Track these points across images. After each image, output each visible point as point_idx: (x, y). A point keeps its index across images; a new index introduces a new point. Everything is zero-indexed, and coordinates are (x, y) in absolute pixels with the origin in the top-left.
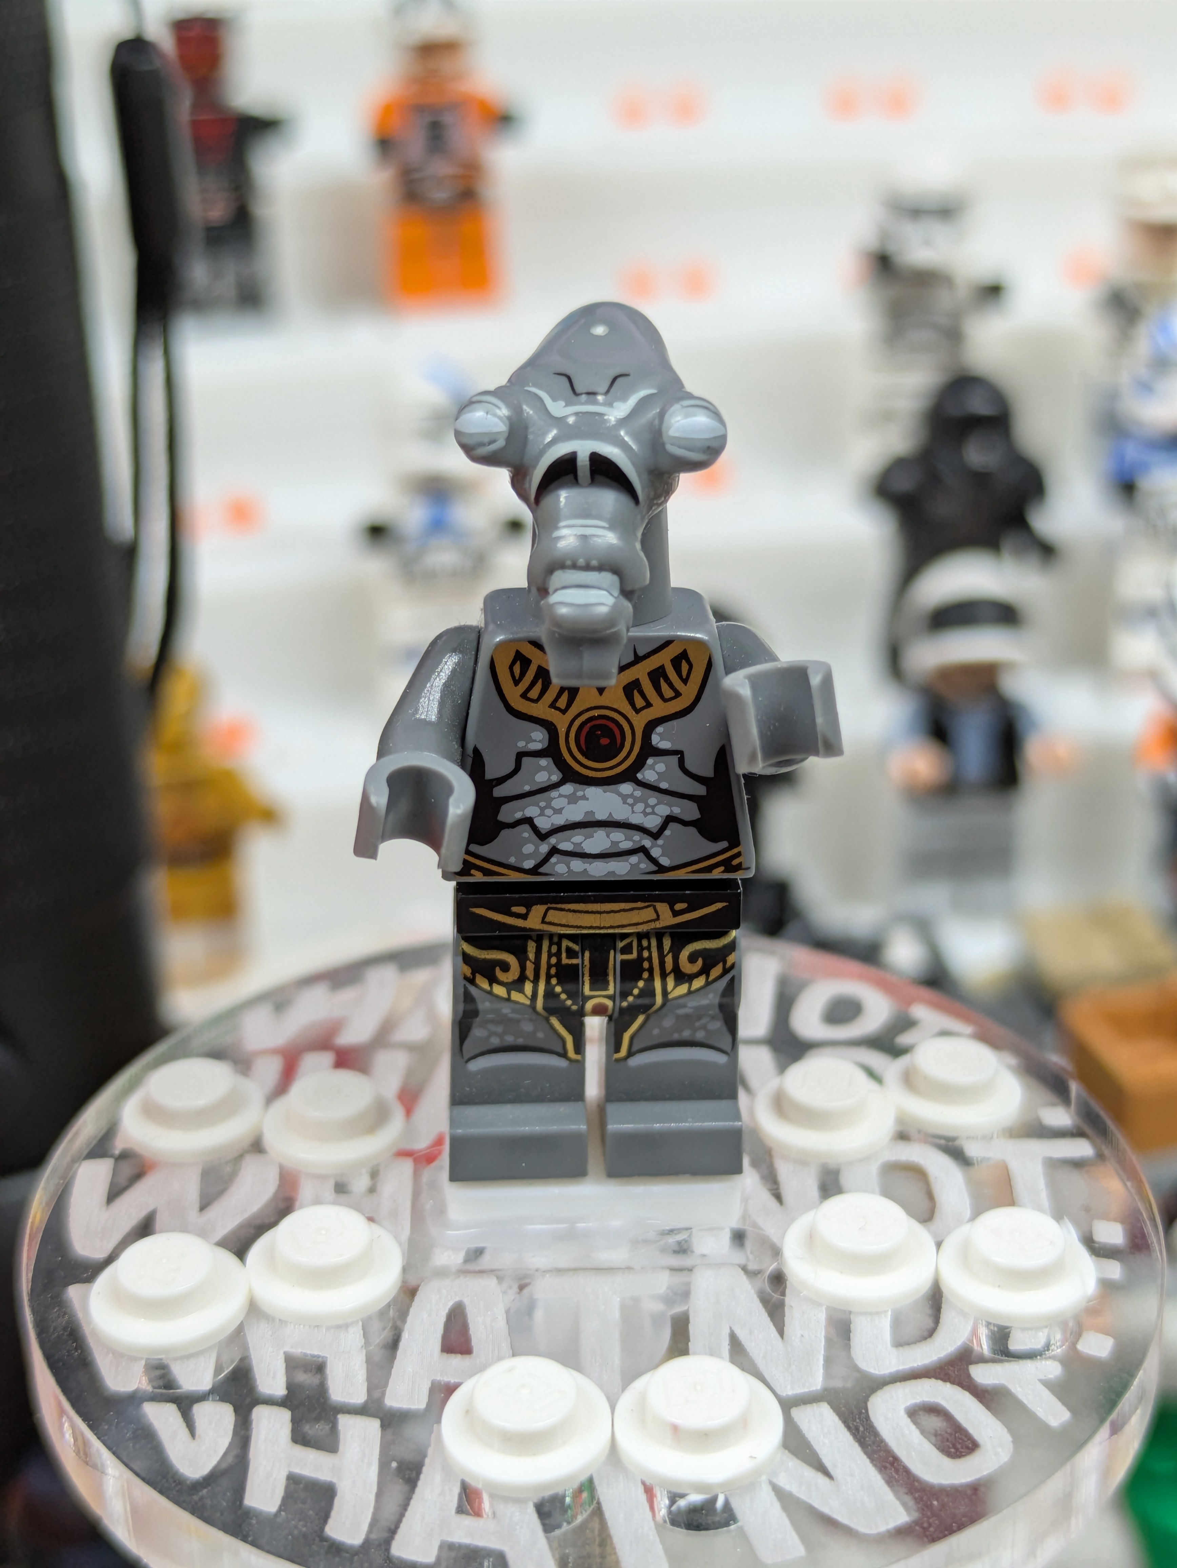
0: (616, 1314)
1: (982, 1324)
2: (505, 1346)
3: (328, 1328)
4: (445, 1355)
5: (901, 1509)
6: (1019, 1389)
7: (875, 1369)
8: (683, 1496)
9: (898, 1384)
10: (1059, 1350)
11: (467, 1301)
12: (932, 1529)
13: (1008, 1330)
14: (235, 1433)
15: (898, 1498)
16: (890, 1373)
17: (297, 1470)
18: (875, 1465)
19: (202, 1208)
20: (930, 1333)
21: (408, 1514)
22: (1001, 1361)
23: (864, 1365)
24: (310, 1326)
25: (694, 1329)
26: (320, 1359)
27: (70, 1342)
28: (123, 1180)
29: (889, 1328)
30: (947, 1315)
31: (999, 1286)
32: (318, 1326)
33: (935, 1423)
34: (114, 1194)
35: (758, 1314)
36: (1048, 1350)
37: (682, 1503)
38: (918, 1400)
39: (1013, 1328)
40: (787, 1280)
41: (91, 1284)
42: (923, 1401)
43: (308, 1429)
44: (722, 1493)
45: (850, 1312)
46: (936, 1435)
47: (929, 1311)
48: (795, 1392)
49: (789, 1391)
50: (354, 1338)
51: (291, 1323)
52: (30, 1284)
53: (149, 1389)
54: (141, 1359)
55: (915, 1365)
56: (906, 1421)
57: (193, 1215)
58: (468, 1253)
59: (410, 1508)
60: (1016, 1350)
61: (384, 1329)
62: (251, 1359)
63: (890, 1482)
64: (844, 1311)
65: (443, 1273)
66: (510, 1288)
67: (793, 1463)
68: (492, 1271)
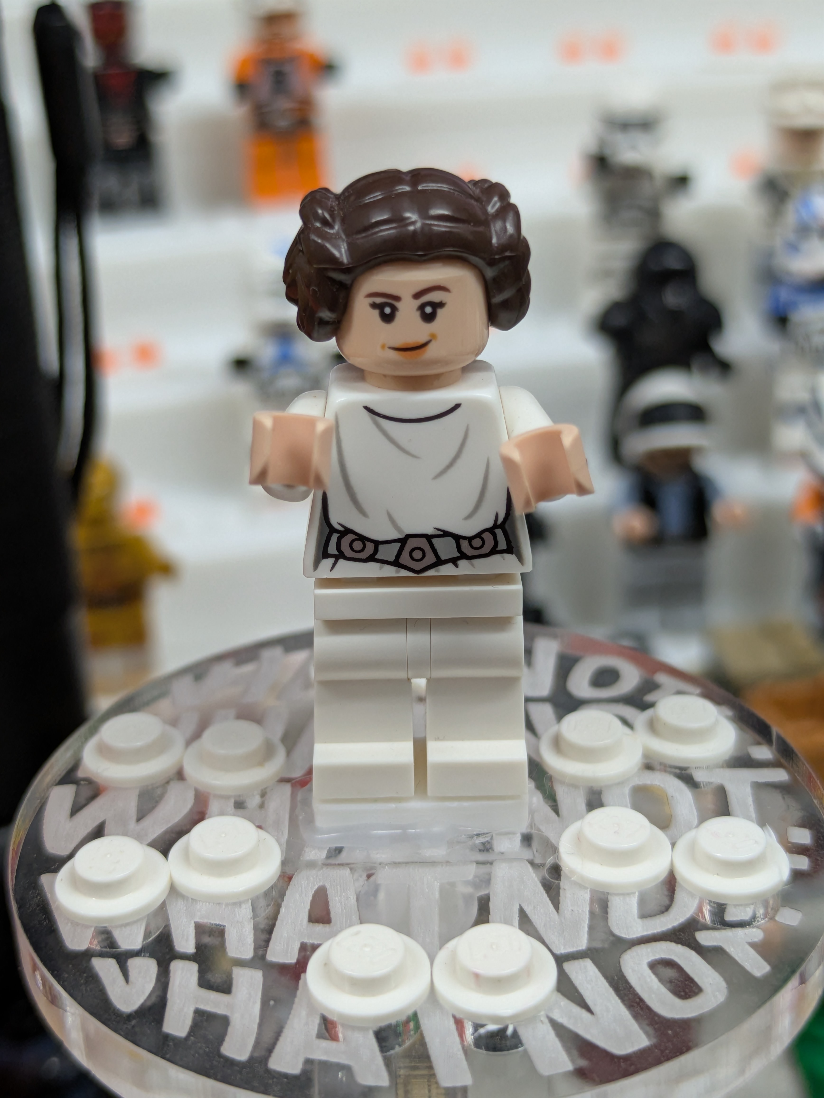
0: (437, 895)
1: (706, 903)
2: (355, 918)
3: (227, 905)
4: (311, 924)
5: (644, 1037)
6: (732, 949)
7: (626, 934)
8: (483, 1026)
9: (642, 945)
10: (763, 921)
11: (328, 886)
12: (667, 1051)
13: (723, 907)
14: (158, 980)
15: (642, 1028)
16: (637, 937)
17: (202, 1007)
18: (625, 1004)
19: (139, 820)
20: (667, 909)
21: (281, 1038)
22: (718, 929)
23: (617, 932)
24: (214, 903)
25: (492, 905)
26: (222, 927)
27: (41, 914)
28: (82, 800)
29: (636, 905)
30: (680, 896)
31: (717, 874)
32: (219, 903)
33: (670, 973)
34: (76, 809)
35: (540, 895)
36: (755, 921)
37: (483, 1031)
38: (658, 956)
39: (728, 905)
40: (561, 870)
41: (57, 873)
42: (661, 958)
43: (210, 977)
44: (512, 1024)
45: (608, 893)
46: (671, 982)
47: (666, 893)
48: (567, 951)
49: (561, 950)
50: (246, 912)
51: (200, 901)
53: (98, 948)
54: (91, 927)
55: (655, 931)
56: (648, 972)
57: (133, 823)
58: (329, 851)
59: (283, 1034)
60: (730, 921)
61: (268, 906)
62: (170, 926)
63: (636, 1017)
64: (603, 893)
65: (311, 865)
66: (361, 876)
67: (564, 1003)
68: (348, 864)
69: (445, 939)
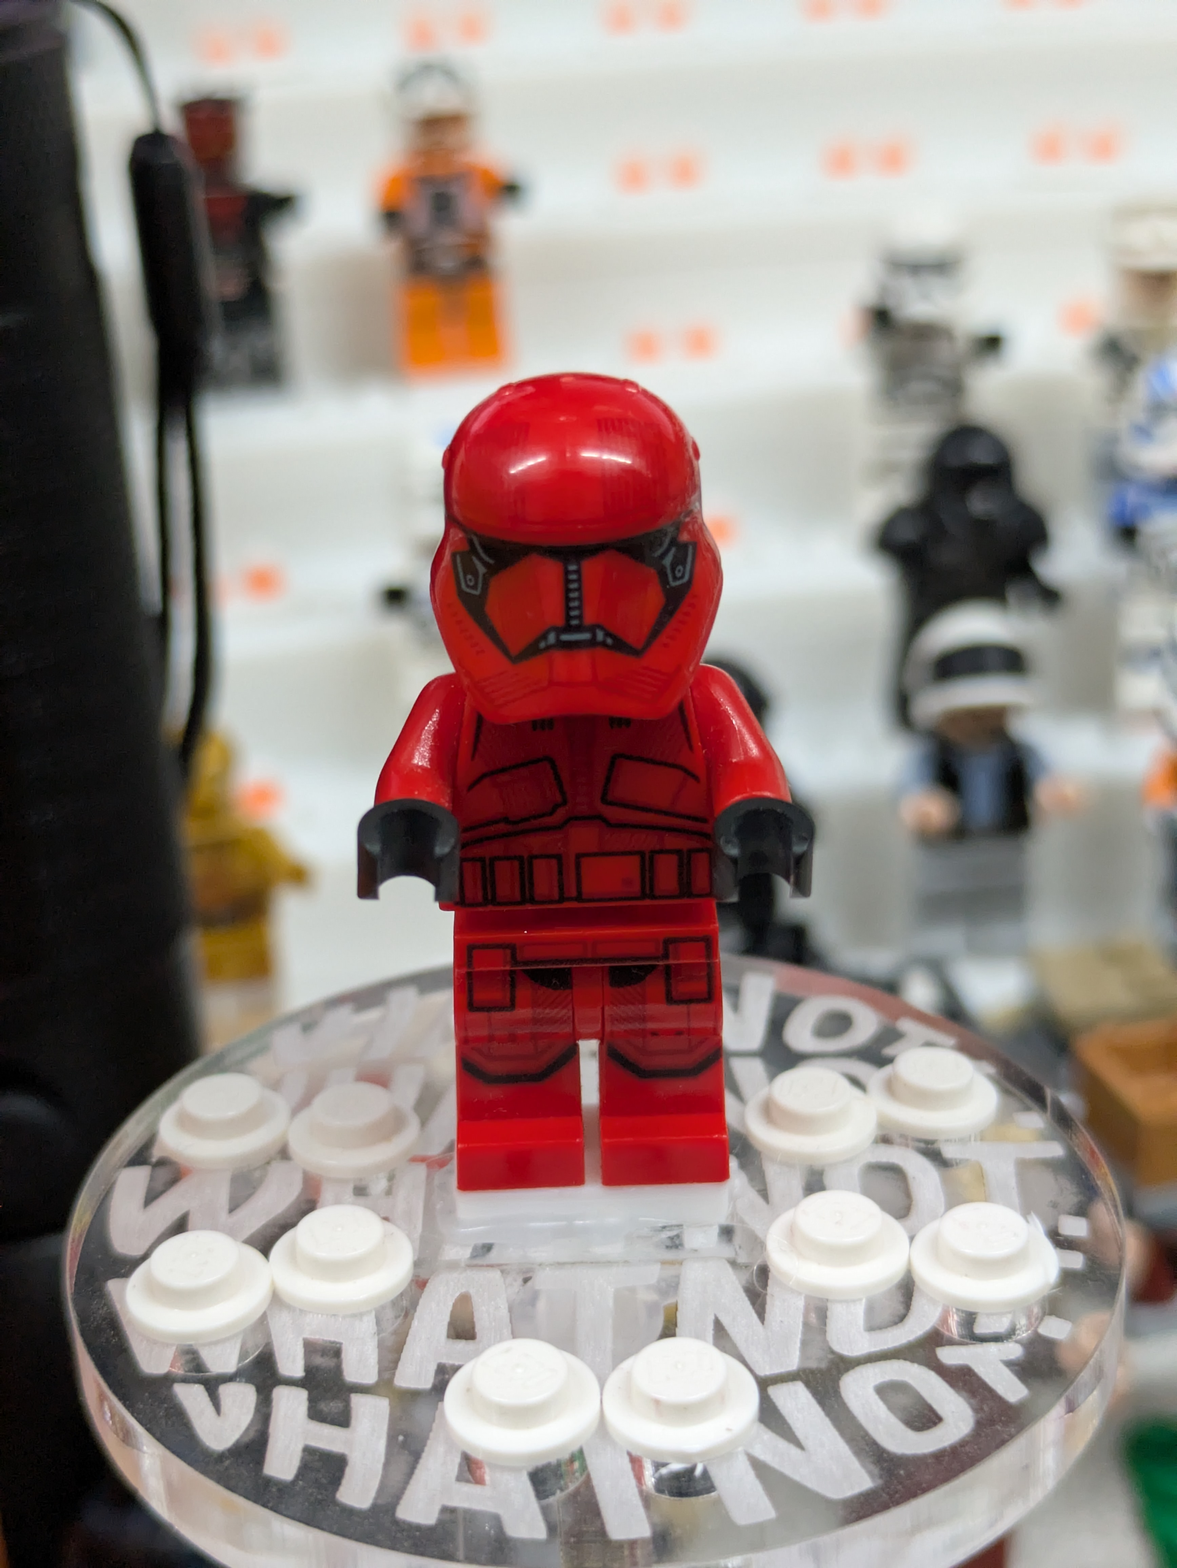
0: (611, 1303)
1: (952, 1311)
2: (507, 1331)
3: (344, 1317)
4: (451, 1340)
5: (867, 1478)
6: (982, 1369)
7: (848, 1352)
8: (664, 1465)
9: (869, 1364)
10: (1022, 1335)
11: (472, 1292)
12: (897, 1495)
13: (974, 1316)
14: (257, 1410)
15: (862, 1465)
16: (863, 1355)
17: (314, 1444)
18: (844, 1438)
19: (231, 1210)
20: (901, 1318)
21: (413, 1482)
22: (967, 1344)
23: (837, 1347)
24: (327, 1315)
25: (680, 1315)
26: (338, 1345)
27: (109, 1330)
28: (159, 1186)
29: (863, 1314)
30: (918, 1303)
31: (966, 1275)
32: (334, 1315)
33: (901, 1399)
34: (151, 1197)
35: (740, 1301)
36: (1012, 1334)
37: (664, 1471)
38: (887, 1378)
39: (979, 1314)
40: (769, 1271)
41: (128, 1279)
42: (894, 1380)
43: (323, 1406)
44: (701, 1462)
45: (827, 1300)
46: (903, 1410)
47: (901, 1299)
48: (772, 1372)
49: (765, 1370)
50: (368, 1325)
51: (310, 1312)
52: (74, 1279)
53: (181, 1371)
54: (172, 1345)
55: (886, 1347)
56: (875, 1399)
57: (223, 1215)
58: (476, 1248)
59: (414, 1477)
60: (981, 1333)
61: (397, 1317)
62: (272, 1342)
63: (856, 1452)
64: (821, 1300)
65: (453, 1266)
66: (515, 1280)
67: (768, 1436)
68: (499, 1265)
69: (618, 1358)
